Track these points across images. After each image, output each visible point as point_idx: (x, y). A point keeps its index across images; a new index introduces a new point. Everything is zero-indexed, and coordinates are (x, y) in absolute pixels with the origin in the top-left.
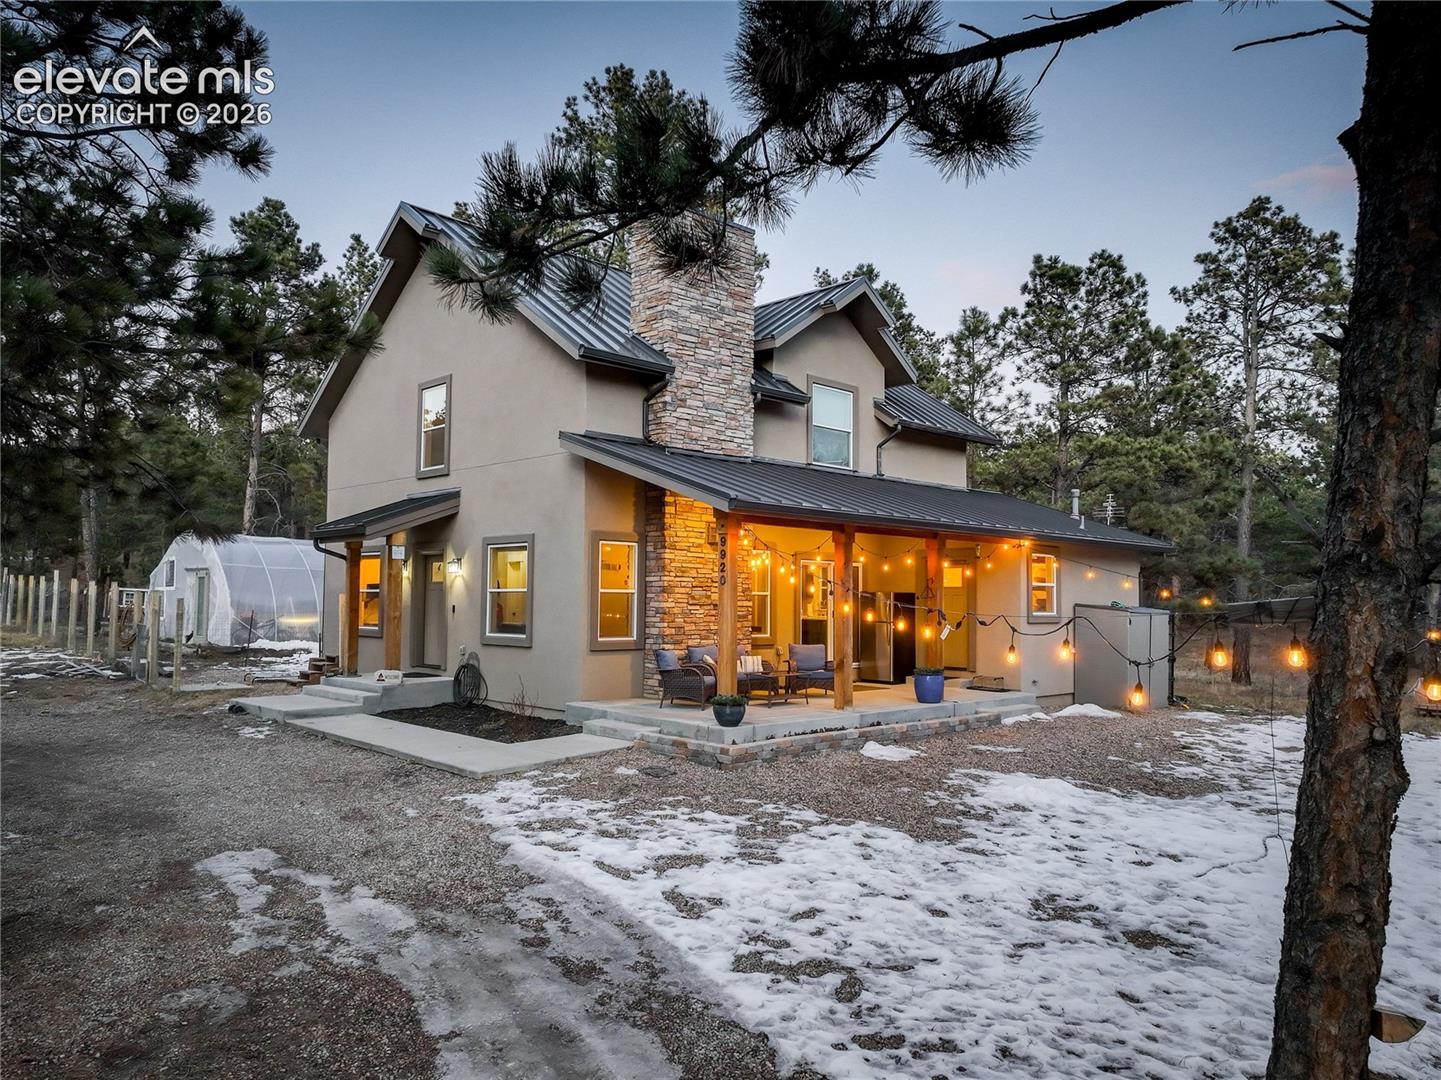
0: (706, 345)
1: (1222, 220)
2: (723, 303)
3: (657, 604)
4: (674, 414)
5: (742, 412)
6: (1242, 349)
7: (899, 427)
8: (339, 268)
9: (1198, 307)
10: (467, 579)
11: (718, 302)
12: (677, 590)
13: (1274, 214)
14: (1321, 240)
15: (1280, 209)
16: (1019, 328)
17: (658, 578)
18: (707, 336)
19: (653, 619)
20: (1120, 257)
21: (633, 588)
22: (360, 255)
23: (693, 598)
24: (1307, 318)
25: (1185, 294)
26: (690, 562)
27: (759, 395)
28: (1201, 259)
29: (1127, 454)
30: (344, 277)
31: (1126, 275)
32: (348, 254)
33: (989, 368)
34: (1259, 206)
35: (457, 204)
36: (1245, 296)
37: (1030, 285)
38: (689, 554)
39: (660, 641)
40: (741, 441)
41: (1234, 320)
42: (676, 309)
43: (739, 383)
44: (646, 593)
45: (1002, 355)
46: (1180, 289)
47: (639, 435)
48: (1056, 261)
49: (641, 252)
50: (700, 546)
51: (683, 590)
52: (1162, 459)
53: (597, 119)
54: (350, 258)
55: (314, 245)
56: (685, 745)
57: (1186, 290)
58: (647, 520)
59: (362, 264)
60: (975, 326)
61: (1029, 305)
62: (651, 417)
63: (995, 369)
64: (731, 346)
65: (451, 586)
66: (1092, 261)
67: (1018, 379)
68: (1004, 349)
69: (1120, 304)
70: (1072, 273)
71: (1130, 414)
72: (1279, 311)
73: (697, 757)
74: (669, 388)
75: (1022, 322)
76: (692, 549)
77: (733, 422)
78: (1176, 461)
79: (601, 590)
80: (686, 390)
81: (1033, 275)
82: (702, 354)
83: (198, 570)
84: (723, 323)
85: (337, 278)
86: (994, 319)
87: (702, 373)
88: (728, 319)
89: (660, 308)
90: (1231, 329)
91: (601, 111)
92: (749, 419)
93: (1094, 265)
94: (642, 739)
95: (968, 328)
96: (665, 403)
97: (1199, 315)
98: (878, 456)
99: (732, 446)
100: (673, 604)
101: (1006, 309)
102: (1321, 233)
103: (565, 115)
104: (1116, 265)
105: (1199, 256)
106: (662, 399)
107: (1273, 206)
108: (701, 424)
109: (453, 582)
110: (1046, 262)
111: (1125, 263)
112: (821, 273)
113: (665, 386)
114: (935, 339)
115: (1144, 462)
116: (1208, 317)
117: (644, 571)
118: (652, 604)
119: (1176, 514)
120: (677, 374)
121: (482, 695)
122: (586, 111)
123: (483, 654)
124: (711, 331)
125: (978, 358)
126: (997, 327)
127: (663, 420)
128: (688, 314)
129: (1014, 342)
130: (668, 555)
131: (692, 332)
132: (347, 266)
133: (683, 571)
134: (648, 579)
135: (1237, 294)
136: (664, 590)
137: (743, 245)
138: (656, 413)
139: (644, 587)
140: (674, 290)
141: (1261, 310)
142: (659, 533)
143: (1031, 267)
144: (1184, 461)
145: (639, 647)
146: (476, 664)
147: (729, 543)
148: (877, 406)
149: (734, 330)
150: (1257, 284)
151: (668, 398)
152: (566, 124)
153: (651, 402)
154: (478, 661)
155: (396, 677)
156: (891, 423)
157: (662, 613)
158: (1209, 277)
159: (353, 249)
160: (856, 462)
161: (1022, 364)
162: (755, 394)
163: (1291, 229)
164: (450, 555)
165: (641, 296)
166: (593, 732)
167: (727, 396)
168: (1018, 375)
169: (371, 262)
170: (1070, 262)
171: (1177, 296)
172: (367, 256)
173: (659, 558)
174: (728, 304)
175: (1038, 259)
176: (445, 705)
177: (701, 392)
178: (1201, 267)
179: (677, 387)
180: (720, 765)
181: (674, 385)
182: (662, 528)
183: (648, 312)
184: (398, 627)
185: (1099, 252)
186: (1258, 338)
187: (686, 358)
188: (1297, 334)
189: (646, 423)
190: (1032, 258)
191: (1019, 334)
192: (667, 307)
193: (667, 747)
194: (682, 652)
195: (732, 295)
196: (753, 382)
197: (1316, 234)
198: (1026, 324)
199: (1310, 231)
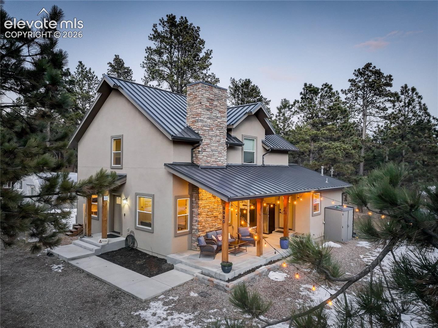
0: (212, 130)
1: (357, 69)
2: (217, 115)
3: (196, 219)
4: (202, 155)
5: (223, 151)
6: (362, 110)
7: (270, 150)
8: (75, 72)
9: (349, 95)
10: (129, 205)
11: (216, 115)
12: (203, 214)
13: (373, 68)
14: (387, 77)
15: (375, 67)
16: (299, 106)
17: (197, 210)
18: (212, 127)
19: (195, 224)
20: (331, 85)
21: (188, 213)
22: (82, 68)
23: (208, 215)
24: (382, 101)
25: (345, 92)
26: (207, 204)
27: (228, 145)
28: (350, 81)
29: (333, 149)
30: (76, 75)
31: (333, 91)
32: (78, 68)
33: (290, 118)
34: (368, 65)
35: (115, 55)
36: (363, 93)
37: (303, 93)
38: (207, 201)
39: (197, 231)
40: (223, 161)
41: (360, 101)
42: (202, 119)
43: (222, 141)
44: (192, 214)
45: (293, 114)
46: (344, 90)
47: (190, 161)
48: (311, 85)
49: (190, 98)
50: (210, 198)
51: (205, 213)
52: (344, 150)
53: (164, 32)
54: (78, 69)
55: (67, 69)
56: (213, 282)
57: (345, 90)
58: (193, 190)
59: (82, 71)
60: (285, 105)
61: (302, 98)
62: (194, 155)
63: (292, 119)
64: (220, 129)
65: (124, 207)
66: (323, 86)
67: (298, 122)
68: (294, 113)
69: (330, 100)
70: (316, 90)
71: (333, 135)
72: (374, 99)
73: (217, 286)
74: (200, 146)
75: (301, 104)
76: (208, 199)
77: (220, 155)
78: (348, 151)
79: (178, 216)
80: (206, 146)
81: (304, 89)
82: (211, 133)
83: (32, 185)
84: (217, 122)
85: (74, 75)
86: (291, 103)
87: (211, 139)
88: (219, 120)
89: (197, 118)
90: (359, 103)
91: (165, 29)
92: (225, 153)
93: (323, 87)
94: (197, 276)
95: (283, 106)
96: (199, 151)
97: (349, 98)
98: (263, 158)
99: (220, 163)
100: (202, 219)
101: (295, 100)
102: (387, 75)
103: (153, 30)
104: (330, 88)
105: (349, 80)
106: (198, 150)
107: (373, 66)
108: (210, 157)
109: (124, 205)
110: (308, 85)
111: (333, 87)
112: (232, 79)
113: (199, 146)
114: (267, 100)
115: (339, 151)
116: (352, 99)
117: (192, 207)
118: (194, 218)
119: (347, 167)
120: (203, 141)
121: (136, 245)
122: (160, 29)
123: (135, 231)
124: (213, 125)
125: (286, 115)
126: (292, 106)
127: (198, 157)
128: (206, 120)
129: (298, 110)
130: (200, 202)
131: (208, 126)
132: (77, 72)
133: (205, 207)
134: (193, 210)
135: (361, 93)
136: (199, 214)
137: (224, 94)
138: (196, 154)
139: (192, 212)
140: (202, 112)
141: (368, 97)
142: (197, 195)
143: (303, 87)
144: (350, 151)
145: (190, 232)
146: (133, 235)
147: (226, 209)
148: (263, 142)
149: (221, 124)
150: (367, 89)
151: (200, 150)
152: (153, 33)
153: (194, 150)
154: (134, 234)
155: (106, 241)
156: (268, 148)
157: (198, 222)
158: (352, 86)
159: (79, 66)
160: (256, 162)
161: (300, 117)
162: (227, 145)
163: (378, 73)
164: (123, 197)
165: (190, 113)
166: (178, 270)
167: (219, 146)
168: (298, 120)
169: (86, 70)
170: (315, 86)
171: (343, 92)
172: (84, 68)
173: (197, 203)
174: (219, 115)
175: (305, 85)
176: (122, 248)
177: (210, 146)
178: (350, 83)
179: (203, 146)
180: (226, 291)
181: (202, 145)
182: (198, 193)
183: (193, 119)
184: (106, 224)
185: (325, 83)
186: (367, 106)
187: (206, 135)
188: (378, 105)
189: (192, 157)
190: (304, 84)
191: (299, 108)
192: (200, 118)
193: (206, 281)
194: (204, 234)
195: (220, 112)
196: (227, 141)
197: (385, 75)
198: (302, 105)
199: (383, 74)
